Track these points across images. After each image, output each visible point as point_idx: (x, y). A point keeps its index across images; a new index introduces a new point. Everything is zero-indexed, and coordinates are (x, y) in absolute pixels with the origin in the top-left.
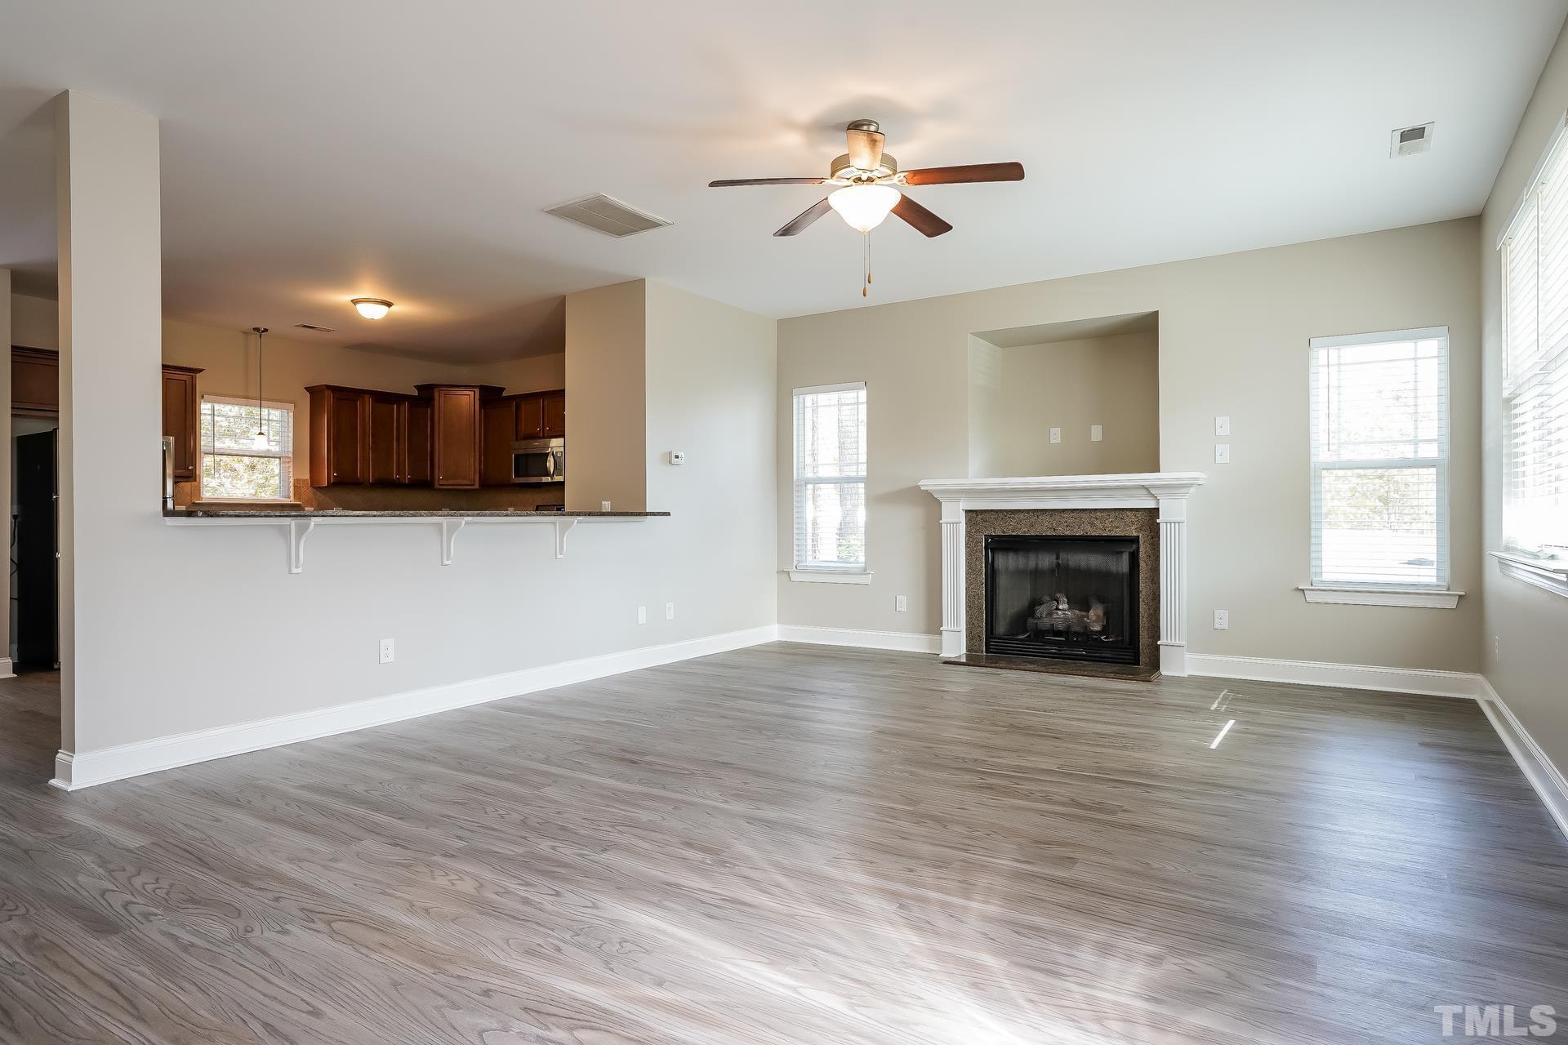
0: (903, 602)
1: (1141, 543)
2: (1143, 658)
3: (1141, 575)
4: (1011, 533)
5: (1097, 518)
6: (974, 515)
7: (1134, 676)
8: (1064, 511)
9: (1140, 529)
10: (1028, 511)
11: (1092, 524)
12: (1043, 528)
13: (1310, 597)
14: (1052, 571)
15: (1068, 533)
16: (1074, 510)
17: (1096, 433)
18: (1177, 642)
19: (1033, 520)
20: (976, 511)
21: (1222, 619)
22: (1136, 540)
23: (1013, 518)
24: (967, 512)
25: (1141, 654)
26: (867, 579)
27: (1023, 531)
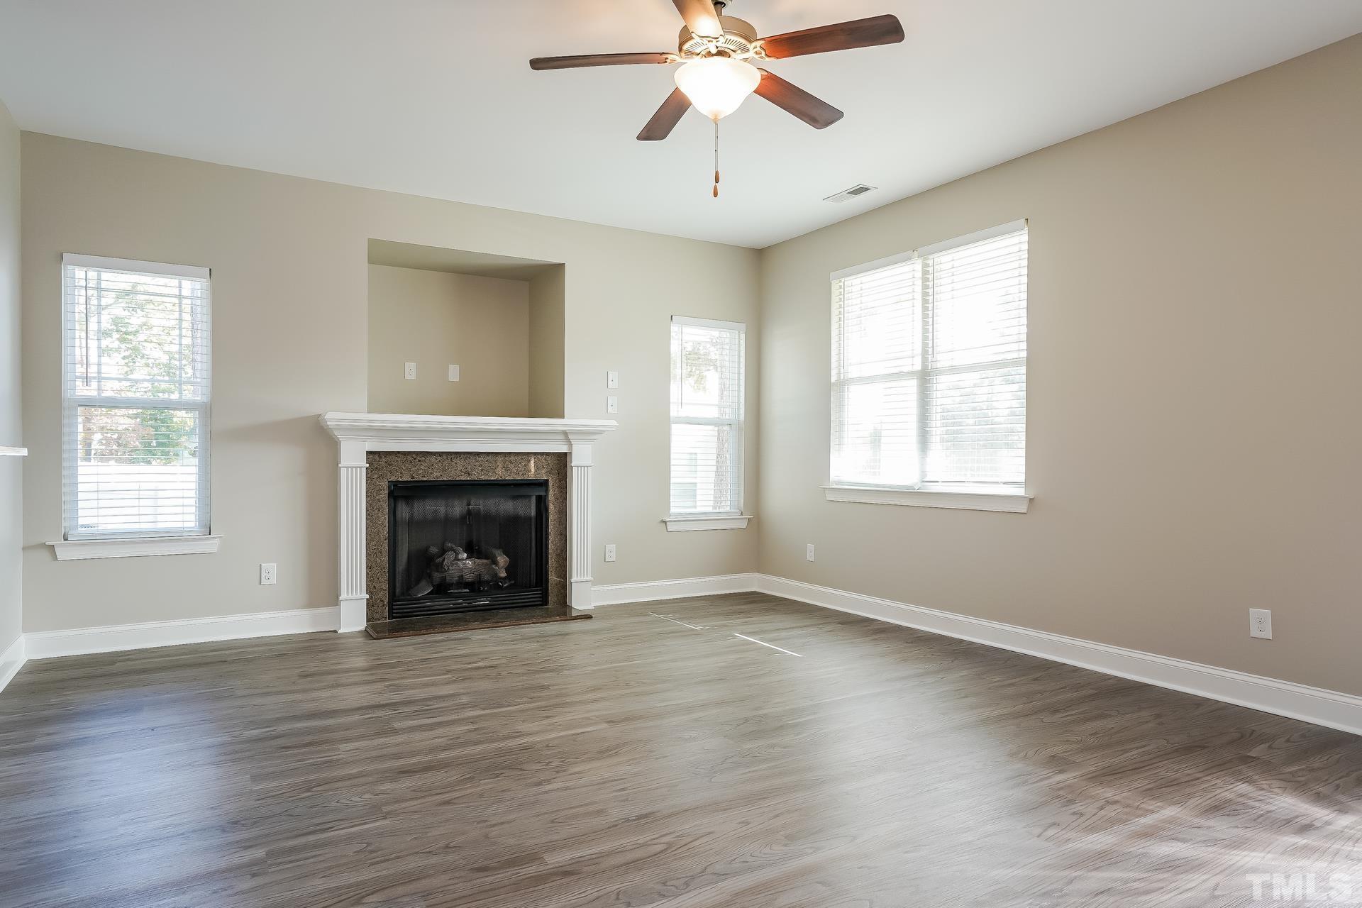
0: (271, 572)
1: (550, 485)
2: (552, 598)
3: (551, 518)
4: (421, 479)
5: (511, 462)
6: (377, 457)
7: (548, 617)
8: (479, 454)
9: (550, 472)
10: (441, 454)
11: (507, 469)
12: (457, 473)
13: (671, 527)
14: (463, 518)
15: (482, 478)
16: (489, 453)
17: (454, 373)
18: (585, 578)
19: (446, 463)
20: (379, 453)
21: (612, 552)
22: (544, 484)
23: (424, 461)
24: (369, 453)
25: (551, 594)
26: (211, 545)
27: (436, 475)
